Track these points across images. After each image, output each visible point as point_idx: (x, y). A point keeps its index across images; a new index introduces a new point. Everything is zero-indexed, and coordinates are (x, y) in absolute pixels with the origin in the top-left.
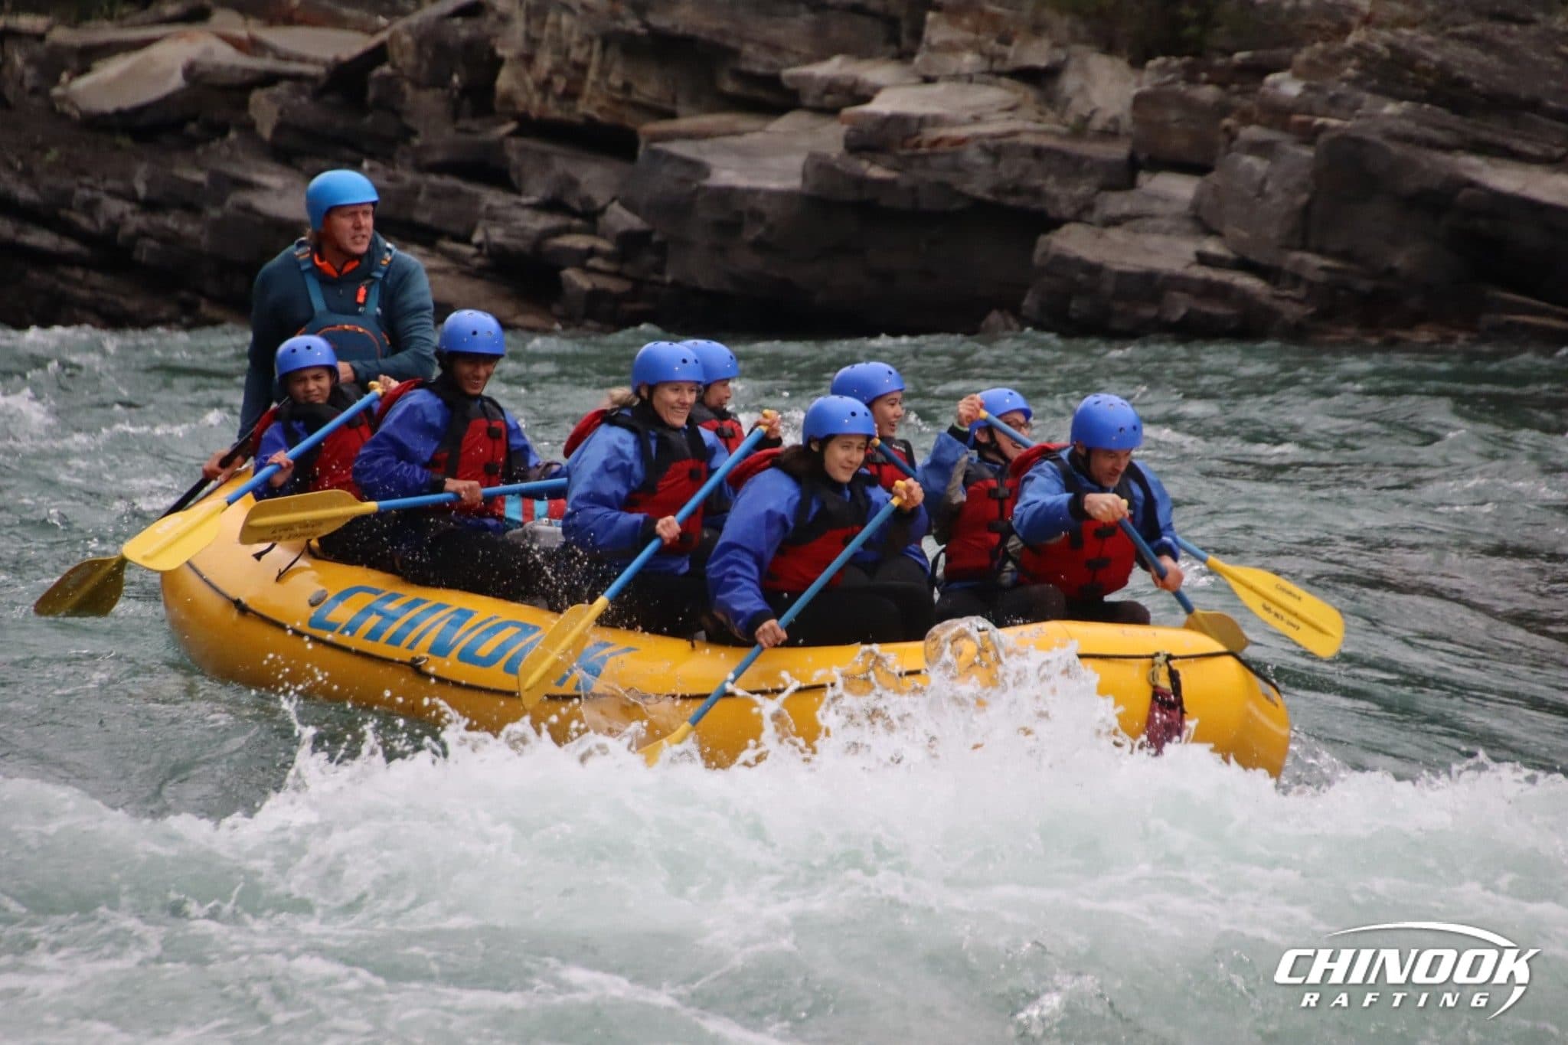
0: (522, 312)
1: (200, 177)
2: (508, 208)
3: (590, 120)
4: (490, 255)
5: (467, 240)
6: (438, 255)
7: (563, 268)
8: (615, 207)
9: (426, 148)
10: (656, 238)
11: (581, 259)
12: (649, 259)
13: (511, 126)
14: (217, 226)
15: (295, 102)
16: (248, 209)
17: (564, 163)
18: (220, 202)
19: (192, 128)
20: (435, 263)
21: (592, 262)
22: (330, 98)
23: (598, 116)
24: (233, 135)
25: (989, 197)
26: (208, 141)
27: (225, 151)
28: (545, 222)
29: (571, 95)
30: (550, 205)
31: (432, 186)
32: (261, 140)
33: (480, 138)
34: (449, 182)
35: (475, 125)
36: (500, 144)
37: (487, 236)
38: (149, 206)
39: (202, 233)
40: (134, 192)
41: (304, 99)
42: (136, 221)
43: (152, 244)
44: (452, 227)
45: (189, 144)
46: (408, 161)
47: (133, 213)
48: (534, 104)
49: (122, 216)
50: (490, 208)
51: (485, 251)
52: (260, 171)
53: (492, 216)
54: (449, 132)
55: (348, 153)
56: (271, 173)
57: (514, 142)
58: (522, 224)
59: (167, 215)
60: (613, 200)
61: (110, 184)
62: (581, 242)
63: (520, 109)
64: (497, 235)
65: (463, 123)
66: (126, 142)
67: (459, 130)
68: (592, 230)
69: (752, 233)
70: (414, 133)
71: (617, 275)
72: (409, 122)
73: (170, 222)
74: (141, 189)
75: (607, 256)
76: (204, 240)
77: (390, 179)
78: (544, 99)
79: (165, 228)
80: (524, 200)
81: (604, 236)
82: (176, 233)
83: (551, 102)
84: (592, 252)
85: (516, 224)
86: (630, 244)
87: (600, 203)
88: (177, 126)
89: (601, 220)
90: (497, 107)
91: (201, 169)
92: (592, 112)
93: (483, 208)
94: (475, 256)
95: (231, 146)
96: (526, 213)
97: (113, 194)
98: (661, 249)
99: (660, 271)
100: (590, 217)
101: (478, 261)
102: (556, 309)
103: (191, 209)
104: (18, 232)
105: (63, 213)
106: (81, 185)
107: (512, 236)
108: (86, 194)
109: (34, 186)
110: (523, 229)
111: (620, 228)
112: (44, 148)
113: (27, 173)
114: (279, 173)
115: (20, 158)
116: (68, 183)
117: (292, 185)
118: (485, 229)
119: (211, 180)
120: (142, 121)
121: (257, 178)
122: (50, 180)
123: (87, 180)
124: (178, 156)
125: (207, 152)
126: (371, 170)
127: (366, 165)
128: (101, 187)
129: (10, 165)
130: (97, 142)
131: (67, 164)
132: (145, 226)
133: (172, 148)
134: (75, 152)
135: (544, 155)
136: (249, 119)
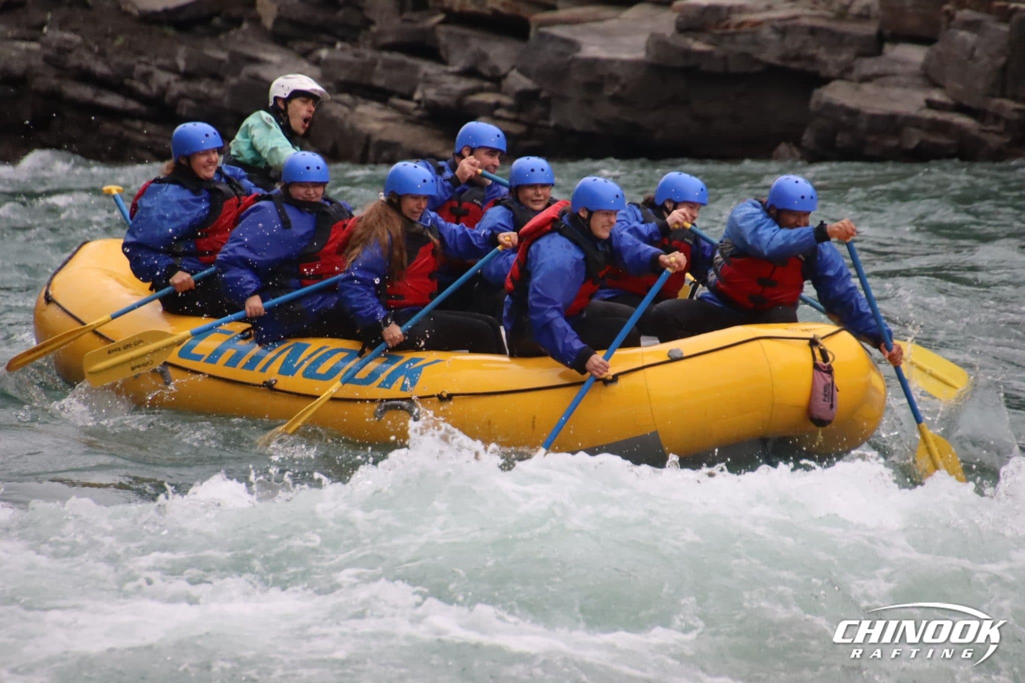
1: (223, 56)
2: (439, 75)
3: (496, 12)
4: (427, 108)
5: (409, 97)
6: (390, 108)
8: (514, 73)
9: (380, 33)
10: (543, 95)
11: (490, 110)
12: (538, 109)
13: (441, 17)
14: (234, 90)
16: (256, 78)
17: (477, 43)
18: (237, 73)
19: (217, 21)
20: (386, 114)
21: (498, 112)
23: (502, 10)
24: (245, 26)
25: (778, 62)
26: (227, 30)
27: (240, 37)
28: (465, 84)
30: (469, 73)
31: (385, 60)
32: (265, 28)
33: (419, 26)
34: (396, 57)
35: (415, 16)
36: (433, 30)
37: (424, 95)
38: (187, 76)
39: (224, 95)
40: (177, 66)
42: (178, 87)
43: (190, 103)
44: (400, 89)
45: (215, 32)
46: (368, 43)
47: (176, 81)
48: (457, 1)
49: (168, 83)
50: (426, 75)
51: (423, 105)
52: (264, 51)
53: (428, 81)
54: (397, 21)
55: (326, 37)
56: (272, 52)
57: (442, 28)
58: (448, 86)
59: (200, 82)
60: (513, 68)
61: (160, 61)
62: (490, 98)
63: (447, 5)
64: (431, 94)
65: (406, 15)
66: (170, 31)
67: (404, 21)
68: (498, 90)
69: (611, 90)
70: (372, 23)
71: (515, 121)
72: (369, 14)
73: (203, 87)
74: (182, 64)
75: (509, 108)
76: (226, 99)
77: (356, 55)
79: (198, 92)
80: (450, 69)
81: (506, 94)
82: (206, 95)
84: (498, 105)
85: (445, 86)
86: (525, 99)
87: (503, 70)
88: (205, 20)
89: (506, 83)
90: (431, 3)
91: (223, 50)
92: (497, 6)
93: (420, 76)
94: (416, 109)
95: (243, 33)
96: (451, 79)
97: (162, 68)
98: (547, 102)
99: (546, 117)
100: (496, 80)
101: (418, 113)
103: (217, 78)
104: (96, 95)
105: (127, 82)
106: (140, 62)
107: (442, 95)
108: (143, 68)
109: (107, 63)
110: (449, 90)
111: (518, 88)
112: (113, 36)
113: (102, 54)
114: (278, 52)
115: (97, 43)
116: (131, 61)
117: (287, 60)
118: (423, 90)
119: (231, 58)
120: (182, 17)
121: (262, 55)
122: (118, 59)
123: (144, 59)
124: (207, 41)
125: (228, 38)
126: (342, 49)
127: (339, 45)
128: (154, 63)
129: (90, 49)
130: (150, 32)
131: (129, 48)
132: (185, 90)
133: (203, 36)
134: (135, 39)
135: (464, 37)
136: (256, 14)
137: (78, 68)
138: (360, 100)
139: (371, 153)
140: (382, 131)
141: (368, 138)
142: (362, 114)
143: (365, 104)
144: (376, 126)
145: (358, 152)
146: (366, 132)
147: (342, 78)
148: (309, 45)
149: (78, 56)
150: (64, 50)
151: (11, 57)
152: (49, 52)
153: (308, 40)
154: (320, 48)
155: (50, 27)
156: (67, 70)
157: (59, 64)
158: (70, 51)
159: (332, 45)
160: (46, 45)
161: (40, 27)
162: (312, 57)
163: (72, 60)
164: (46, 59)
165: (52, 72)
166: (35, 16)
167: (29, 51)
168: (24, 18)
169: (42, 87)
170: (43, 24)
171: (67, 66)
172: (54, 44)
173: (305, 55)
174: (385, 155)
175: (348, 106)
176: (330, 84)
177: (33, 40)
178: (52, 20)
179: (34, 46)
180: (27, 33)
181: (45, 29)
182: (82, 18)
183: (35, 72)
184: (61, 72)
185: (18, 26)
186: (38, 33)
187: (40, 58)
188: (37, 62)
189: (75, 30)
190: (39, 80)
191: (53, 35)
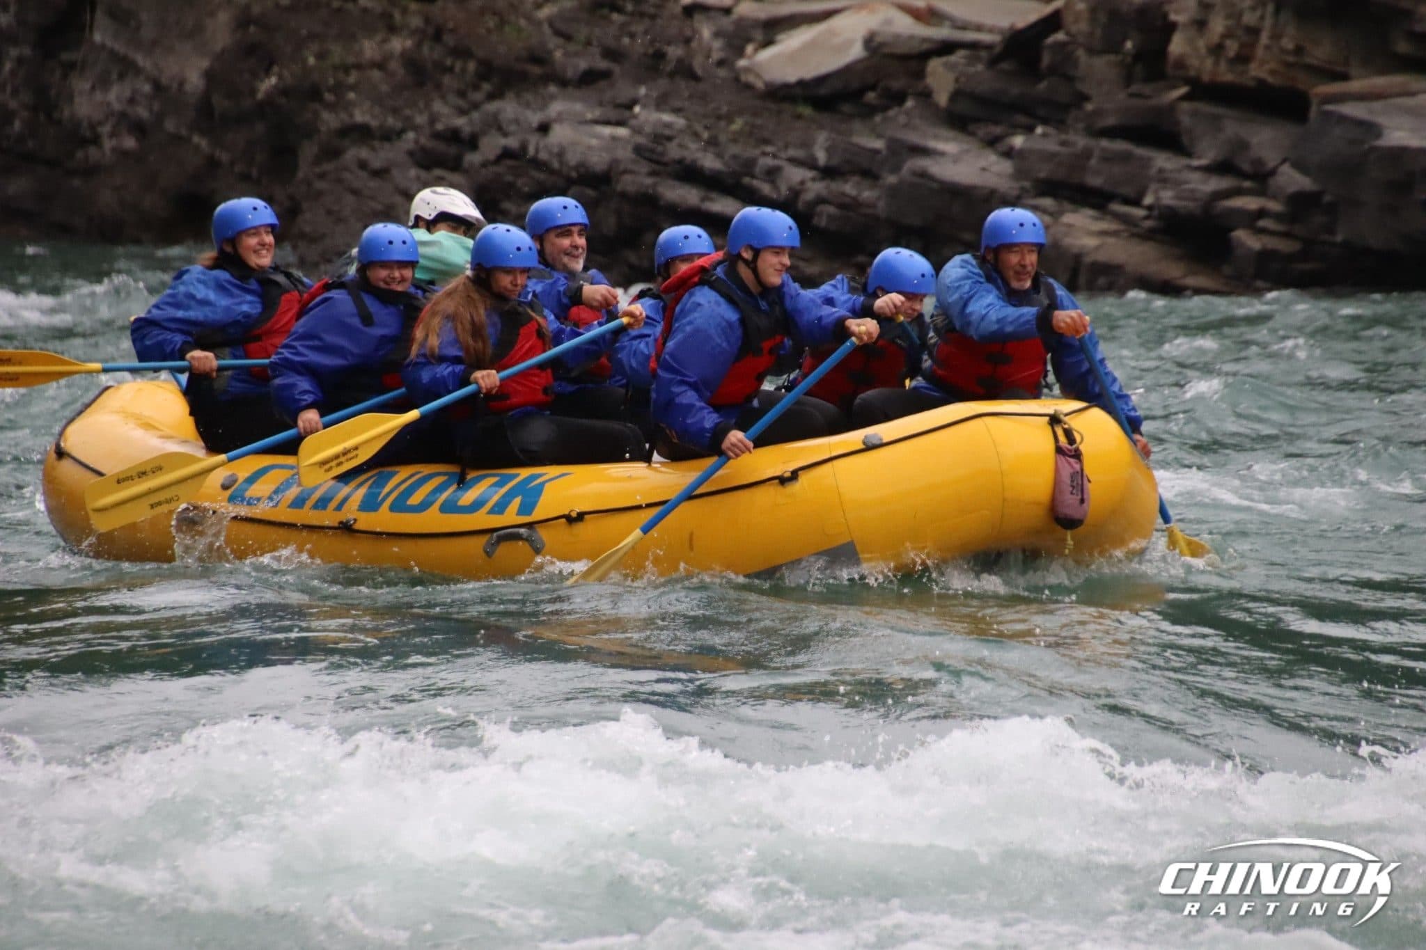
0: (1195, 273)
1: (878, 144)
2: (1179, 171)
3: (1261, 82)
4: (1161, 217)
5: (1136, 202)
6: (1109, 217)
7: (1233, 229)
8: (1286, 169)
9: (1098, 113)
10: (1327, 198)
11: (1251, 220)
12: (1319, 219)
13: (1183, 90)
14: (893, 192)
15: (971, 70)
16: (924, 175)
17: (1234, 126)
18: (896, 169)
19: (871, 96)
20: (1105, 225)
21: (1262, 223)
22: (1004, 66)
23: (1270, 79)
24: (910, 103)
26: (885, 109)
27: (902, 119)
28: (1215, 184)
29: (1243, 58)
30: (1222, 167)
31: (1104, 150)
32: (937, 106)
33: (1154, 102)
34: (1120, 145)
35: (1147, 89)
36: (1172, 107)
37: (1158, 199)
38: (828, 173)
39: (879, 198)
40: (815, 159)
41: (980, 67)
42: (816, 188)
43: (831, 209)
44: (1124, 190)
45: (868, 112)
46: (1081, 125)
47: (813, 179)
48: (1206, 68)
49: (802, 183)
50: (1161, 171)
51: (1156, 213)
52: (936, 137)
53: (1163, 179)
54: (1121, 96)
55: (1021, 119)
56: (947, 140)
57: (1185, 105)
58: (1192, 186)
59: (846, 181)
60: (1284, 161)
61: (792, 152)
62: (1250, 203)
63: (1192, 73)
64: (1167, 197)
65: (1135, 88)
66: (807, 111)
67: (1132, 95)
68: (1261, 192)
70: (1085, 98)
71: (1286, 235)
72: (1080, 86)
73: (849, 188)
74: (821, 157)
75: (1277, 217)
76: (881, 204)
77: (1063, 144)
78: (1216, 63)
79: (844, 194)
80: (1196, 163)
81: (1273, 197)
82: (854, 199)
83: (1223, 66)
84: (1262, 213)
85: (1187, 186)
86: (1300, 204)
87: (1271, 164)
88: (854, 95)
89: (1274, 182)
90: (1170, 71)
91: (879, 136)
92: (1263, 75)
93: (1153, 171)
94: (1147, 218)
95: (907, 113)
96: (1196, 176)
97: (793, 161)
98: (1332, 209)
99: (1332, 231)
100: (1261, 178)
101: (1149, 224)
102: (1227, 270)
103: (869, 174)
104: (703, 199)
105: (746, 180)
106: (765, 154)
107: (1183, 198)
108: (769, 162)
109: (719, 155)
110: (1192, 191)
111: (1292, 189)
112: (729, 118)
113: (713, 143)
114: (954, 139)
115: (706, 128)
116: (752, 152)
117: (967, 151)
118: (1156, 192)
119: (889, 147)
120: (823, 91)
121: (932, 144)
122: (734, 149)
123: (769, 149)
124: (857, 125)
125: (885, 120)
126: (1044, 135)
127: (1039, 130)
128: (783, 155)
129: (696, 135)
130: (779, 112)
131: (751, 134)
132: (824, 193)
133: (851, 117)
134: (759, 121)
135: (1216, 118)
136: (926, 87)
137: (680, 162)
138: (1067, 205)
139: (1082, 280)
140: (1097, 248)
141: (1078, 257)
142: (1070, 226)
143: (1074, 211)
144: (1090, 242)
146: (1075, 250)
147: (1042, 175)
148: (997, 130)
149: (681, 146)
150: (662, 137)
151: (590, 148)
152: (641, 140)
153: (996, 123)
154: (1013, 134)
155: (644, 106)
156: (665, 164)
157: (655, 157)
158: (669, 139)
159: (1030, 130)
160: (637, 131)
161: (629, 106)
162: (1002, 147)
163: (673, 152)
164: (638, 150)
165: (644, 167)
166: (624, 91)
167: (614, 138)
168: (608, 95)
169: (631, 189)
170: (634, 102)
171: (665, 159)
172: (648, 129)
173: (992, 143)
174: (1102, 281)
175: (1051, 214)
176: (1027, 184)
177: (620, 123)
178: (646, 96)
179: (622, 132)
180: (613, 114)
181: (637, 109)
182: (686, 94)
183: (622, 167)
184: (657, 167)
185: (601, 104)
186: (627, 113)
187: (630, 148)
188: (625, 154)
189: (677, 111)
190: (627, 178)
191: (648, 116)
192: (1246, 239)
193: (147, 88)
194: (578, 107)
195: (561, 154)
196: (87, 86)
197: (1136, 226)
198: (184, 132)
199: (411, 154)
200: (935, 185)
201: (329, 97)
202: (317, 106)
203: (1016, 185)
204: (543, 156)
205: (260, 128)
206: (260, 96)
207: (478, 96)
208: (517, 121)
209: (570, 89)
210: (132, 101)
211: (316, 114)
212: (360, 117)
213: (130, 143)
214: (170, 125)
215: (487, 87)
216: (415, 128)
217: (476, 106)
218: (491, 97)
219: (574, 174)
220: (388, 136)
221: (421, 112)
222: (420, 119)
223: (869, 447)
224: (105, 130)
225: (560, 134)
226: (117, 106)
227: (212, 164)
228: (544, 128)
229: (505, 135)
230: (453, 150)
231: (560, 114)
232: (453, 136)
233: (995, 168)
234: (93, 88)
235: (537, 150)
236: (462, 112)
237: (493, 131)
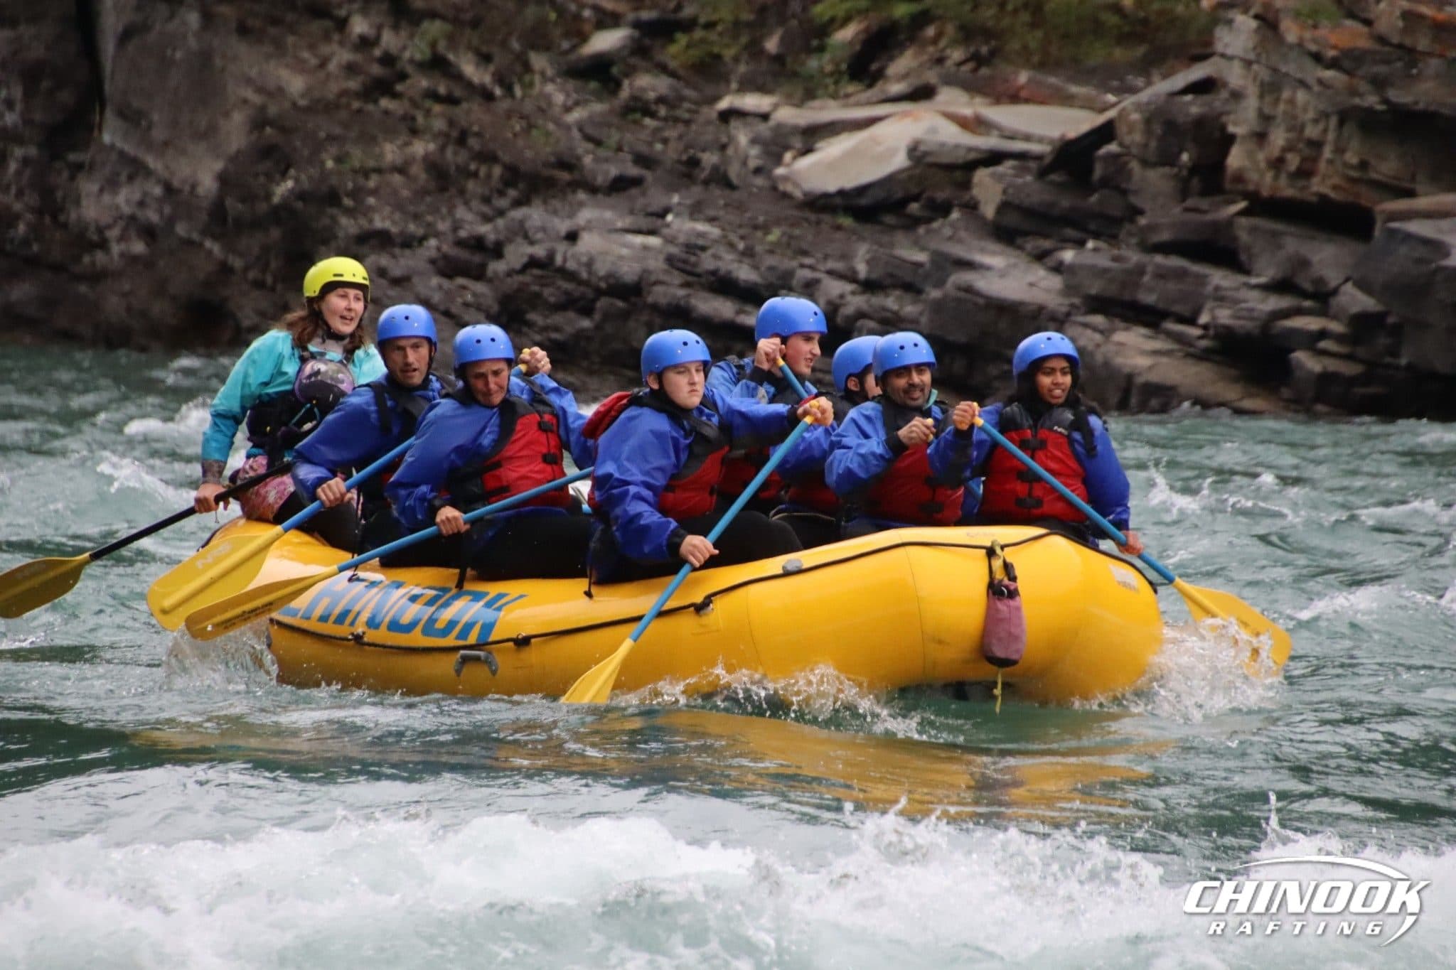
0: (1251, 396)
1: (921, 257)
2: (1237, 289)
3: (1323, 198)
4: (1216, 337)
5: (1191, 321)
6: (1162, 336)
7: (1293, 350)
8: (1349, 287)
9: (1152, 228)
10: (1391, 319)
11: (1311, 341)
12: (1382, 341)
13: (1242, 205)
14: (937, 307)
15: (1020, 181)
16: (969, 289)
17: (1295, 243)
18: (940, 283)
19: (914, 207)
20: (1158, 344)
21: (1323, 344)
22: (1054, 177)
23: (1332, 195)
24: (955, 215)
26: (929, 220)
27: (947, 231)
28: (1274, 303)
29: (1304, 173)
30: (1280, 286)
31: (1158, 266)
32: (982, 218)
33: (1209, 217)
34: (1175, 262)
35: (1204, 203)
36: (1230, 222)
37: (1214, 318)
38: (869, 286)
39: (921, 314)
40: (855, 272)
41: (1029, 178)
42: (856, 302)
43: (872, 325)
44: (1177, 308)
45: (913, 223)
46: (1134, 241)
47: (853, 293)
48: (1266, 183)
49: (842, 296)
50: (1217, 288)
51: (1211, 332)
52: (983, 251)
53: (1220, 298)
54: (1177, 210)
55: (1070, 232)
56: (994, 253)
57: (1243, 221)
58: (1250, 305)
59: (887, 296)
60: (1347, 280)
61: (831, 264)
62: (1311, 324)
63: (1251, 187)
64: (1224, 316)
65: (1190, 202)
66: (847, 221)
67: (1187, 210)
68: (1323, 312)
70: (1141, 212)
71: (1349, 357)
72: (1135, 200)
73: (890, 302)
74: (862, 269)
75: (1339, 338)
76: (924, 320)
77: (1115, 259)
78: (1276, 177)
79: (884, 309)
80: (1254, 281)
81: (1335, 318)
82: (896, 313)
83: (1283, 181)
84: (1323, 334)
85: (1243, 305)
86: (1363, 325)
87: (1333, 284)
88: (897, 206)
89: (1335, 302)
90: (1228, 185)
91: (923, 249)
92: (1325, 190)
93: (1209, 289)
94: (1201, 337)
95: (953, 225)
96: (1255, 294)
97: (832, 273)
98: (1396, 331)
99: (1394, 352)
100: (1322, 298)
101: (1204, 343)
102: (1286, 392)
103: (911, 289)
104: (739, 312)
106: (802, 266)
107: (1239, 318)
108: (807, 274)
109: (756, 267)
110: (1252, 310)
111: (1355, 310)
112: (766, 228)
113: (749, 253)
114: (1001, 254)
115: (742, 238)
116: (788, 264)
117: (1015, 266)
118: (1212, 310)
119: (933, 262)
120: (864, 201)
121: (979, 258)
122: (770, 261)
123: (807, 261)
124: (900, 236)
125: (928, 232)
126: (1095, 250)
127: (1090, 244)
128: (822, 267)
129: (731, 246)
130: (818, 223)
131: (788, 245)
132: (865, 307)
133: (893, 228)
134: (797, 232)
135: (1275, 234)
136: (972, 198)
137: (714, 273)
138: (1118, 323)
139: (1134, 401)
140: (1151, 368)
141: (1130, 377)
142: (1121, 344)
143: (1126, 329)
144: (1142, 362)
145: (1114, 398)
146: (1127, 370)
147: (1093, 291)
148: (1046, 244)
149: (716, 257)
150: (693, 248)
151: (621, 258)
152: (674, 250)
153: (1046, 236)
154: (1062, 249)
155: (677, 215)
156: (699, 275)
157: (688, 268)
158: (703, 249)
159: (1080, 244)
160: (670, 240)
161: (662, 215)
162: (1051, 261)
163: (707, 262)
164: (670, 260)
165: (677, 278)
166: (656, 198)
167: (645, 248)
168: (640, 202)
169: (663, 301)
170: (666, 211)
171: (699, 270)
172: (682, 239)
173: (1040, 257)
174: (1154, 403)
175: (1101, 332)
176: (1076, 301)
177: (652, 232)
178: (679, 204)
179: (654, 241)
180: (644, 223)
181: (670, 218)
182: (722, 202)
183: (653, 278)
184: (690, 279)
185: (632, 212)
186: (659, 222)
187: (661, 258)
188: (656, 264)
189: (712, 220)
190: (659, 289)
191: (681, 225)
192: (1306, 361)
193: (158, 191)
194: (608, 215)
195: (589, 264)
196: (94, 188)
197: (1191, 345)
198: (195, 236)
199: (433, 262)
200: (981, 301)
201: (348, 202)
202: (334, 211)
203: (1066, 301)
204: (571, 265)
205: (275, 233)
206: (276, 200)
207: (502, 203)
208: (543, 229)
209: (600, 196)
210: (141, 204)
211: (334, 220)
212: (379, 223)
213: (138, 247)
214: (181, 229)
215: (513, 193)
216: (437, 235)
217: (501, 213)
218: (518, 203)
219: (603, 285)
220: (409, 243)
221: (443, 219)
222: (443, 226)
223: (787, 574)
224: (113, 234)
225: (589, 243)
226: (127, 210)
227: (225, 269)
228: (572, 237)
229: (532, 243)
230: (477, 258)
231: (589, 221)
232: (477, 244)
233: (1044, 284)
234: (101, 190)
235: (565, 260)
236: (487, 219)
237: (519, 240)
